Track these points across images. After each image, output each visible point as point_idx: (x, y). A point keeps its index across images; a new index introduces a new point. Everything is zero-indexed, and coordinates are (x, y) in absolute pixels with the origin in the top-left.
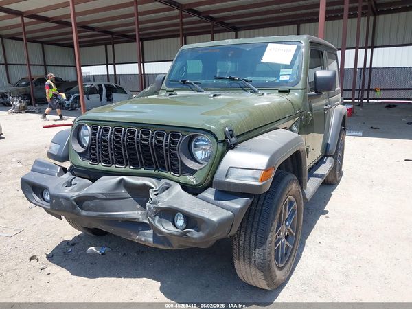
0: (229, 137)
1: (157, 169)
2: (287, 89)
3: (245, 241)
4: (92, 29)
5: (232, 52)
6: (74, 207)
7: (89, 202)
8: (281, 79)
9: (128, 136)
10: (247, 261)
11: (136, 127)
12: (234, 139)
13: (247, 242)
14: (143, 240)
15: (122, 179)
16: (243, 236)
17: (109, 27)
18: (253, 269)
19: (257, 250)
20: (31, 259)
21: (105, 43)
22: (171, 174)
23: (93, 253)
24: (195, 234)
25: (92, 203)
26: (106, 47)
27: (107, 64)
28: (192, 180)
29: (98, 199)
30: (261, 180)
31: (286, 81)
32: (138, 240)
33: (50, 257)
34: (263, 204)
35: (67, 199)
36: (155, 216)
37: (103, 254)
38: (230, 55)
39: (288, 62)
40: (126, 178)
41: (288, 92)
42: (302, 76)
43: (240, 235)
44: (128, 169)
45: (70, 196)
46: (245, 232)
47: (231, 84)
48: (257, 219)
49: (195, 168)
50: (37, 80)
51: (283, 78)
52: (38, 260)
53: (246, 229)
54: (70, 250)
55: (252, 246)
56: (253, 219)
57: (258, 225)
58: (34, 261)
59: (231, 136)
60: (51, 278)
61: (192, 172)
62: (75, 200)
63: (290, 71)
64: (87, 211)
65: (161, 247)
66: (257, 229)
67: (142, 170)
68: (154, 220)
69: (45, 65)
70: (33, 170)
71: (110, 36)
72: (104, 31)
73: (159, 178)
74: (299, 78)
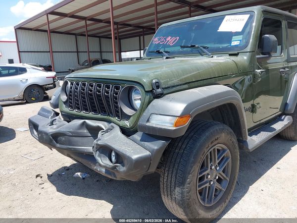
0: (155, 88)
1: (109, 115)
2: (236, 52)
3: (167, 179)
4: (130, 25)
5: (196, 26)
6: (51, 141)
7: (61, 138)
8: (232, 45)
9: (89, 88)
10: (169, 196)
11: (94, 81)
12: (159, 90)
13: (169, 180)
14: (99, 170)
15: (85, 122)
16: (166, 174)
17: (140, 23)
18: (174, 204)
19: (177, 188)
20: (37, 176)
21: (139, 35)
22: (115, 119)
23: (78, 177)
24: (122, 169)
25: (63, 139)
26: (140, 38)
27: (140, 50)
28: (127, 124)
29: (67, 135)
30: (176, 126)
31: (236, 46)
32: (95, 169)
33: (50, 177)
34: (185, 148)
35: (46, 134)
36: (96, 151)
37: (83, 179)
38: (194, 28)
39: (240, 30)
40: (87, 121)
41: (236, 55)
42: (251, 41)
43: (164, 173)
44: (91, 114)
45: (48, 132)
46: (168, 171)
47: (192, 51)
48: (178, 160)
49: (129, 114)
50: (94, 61)
51: (234, 43)
52: (41, 177)
53: (169, 168)
54: (64, 173)
55: (173, 184)
56: (175, 161)
57: (178, 166)
58: (39, 178)
59: (158, 87)
60: (42, 192)
61: (128, 117)
62: (52, 135)
63: (240, 37)
64: (60, 144)
65: (110, 177)
66: (177, 169)
67: (99, 116)
68: (96, 154)
69: (101, 52)
70: (39, 114)
71: (142, 30)
72: (137, 26)
73: (109, 122)
74: (247, 43)
